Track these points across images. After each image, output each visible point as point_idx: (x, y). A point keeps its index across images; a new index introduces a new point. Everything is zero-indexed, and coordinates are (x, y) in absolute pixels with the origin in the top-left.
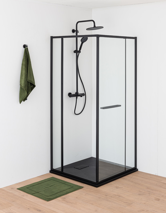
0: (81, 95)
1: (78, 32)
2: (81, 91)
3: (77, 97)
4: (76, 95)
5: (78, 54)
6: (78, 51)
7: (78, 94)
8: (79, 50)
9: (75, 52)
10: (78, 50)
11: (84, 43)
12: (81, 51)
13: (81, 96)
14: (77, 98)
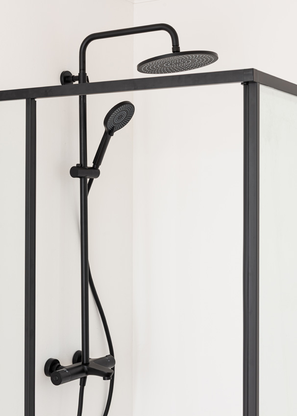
0: (108, 372)
3: (85, 378)
5: (88, 180)
6: (90, 168)
7: (91, 366)
8: (92, 165)
9: (74, 172)
10: (90, 164)
12: (100, 168)
13: (108, 376)
14: (83, 384)
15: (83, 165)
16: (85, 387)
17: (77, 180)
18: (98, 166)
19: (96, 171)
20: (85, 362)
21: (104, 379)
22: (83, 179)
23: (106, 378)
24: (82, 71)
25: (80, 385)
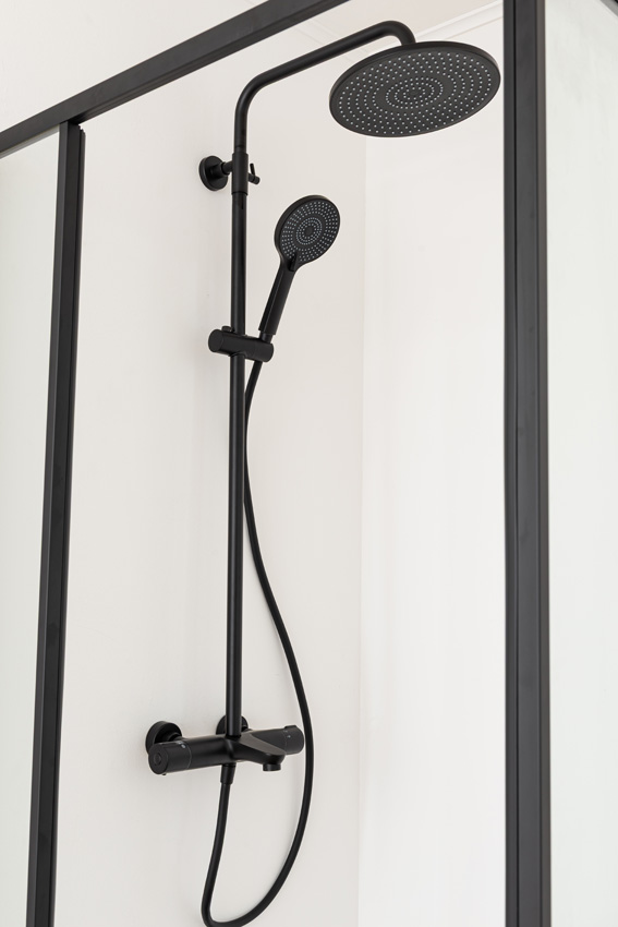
0: (272, 749)
1: (256, 180)
2: (266, 710)
3: (232, 767)
4: (223, 751)
5: (249, 365)
6: (254, 339)
7: (245, 740)
8: (256, 334)
10: (252, 329)
11: (304, 275)
12: (274, 340)
13: (272, 763)
14: (227, 779)
15: (236, 331)
16: (232, 786)
17: (225, 360)
18: (269, 338)
19: (266, 345)
20: (231, 733)
21: (265, 769)
22: (235, 358)
23: (269, 766)
24: (238, 149)
25: (222, 781)
